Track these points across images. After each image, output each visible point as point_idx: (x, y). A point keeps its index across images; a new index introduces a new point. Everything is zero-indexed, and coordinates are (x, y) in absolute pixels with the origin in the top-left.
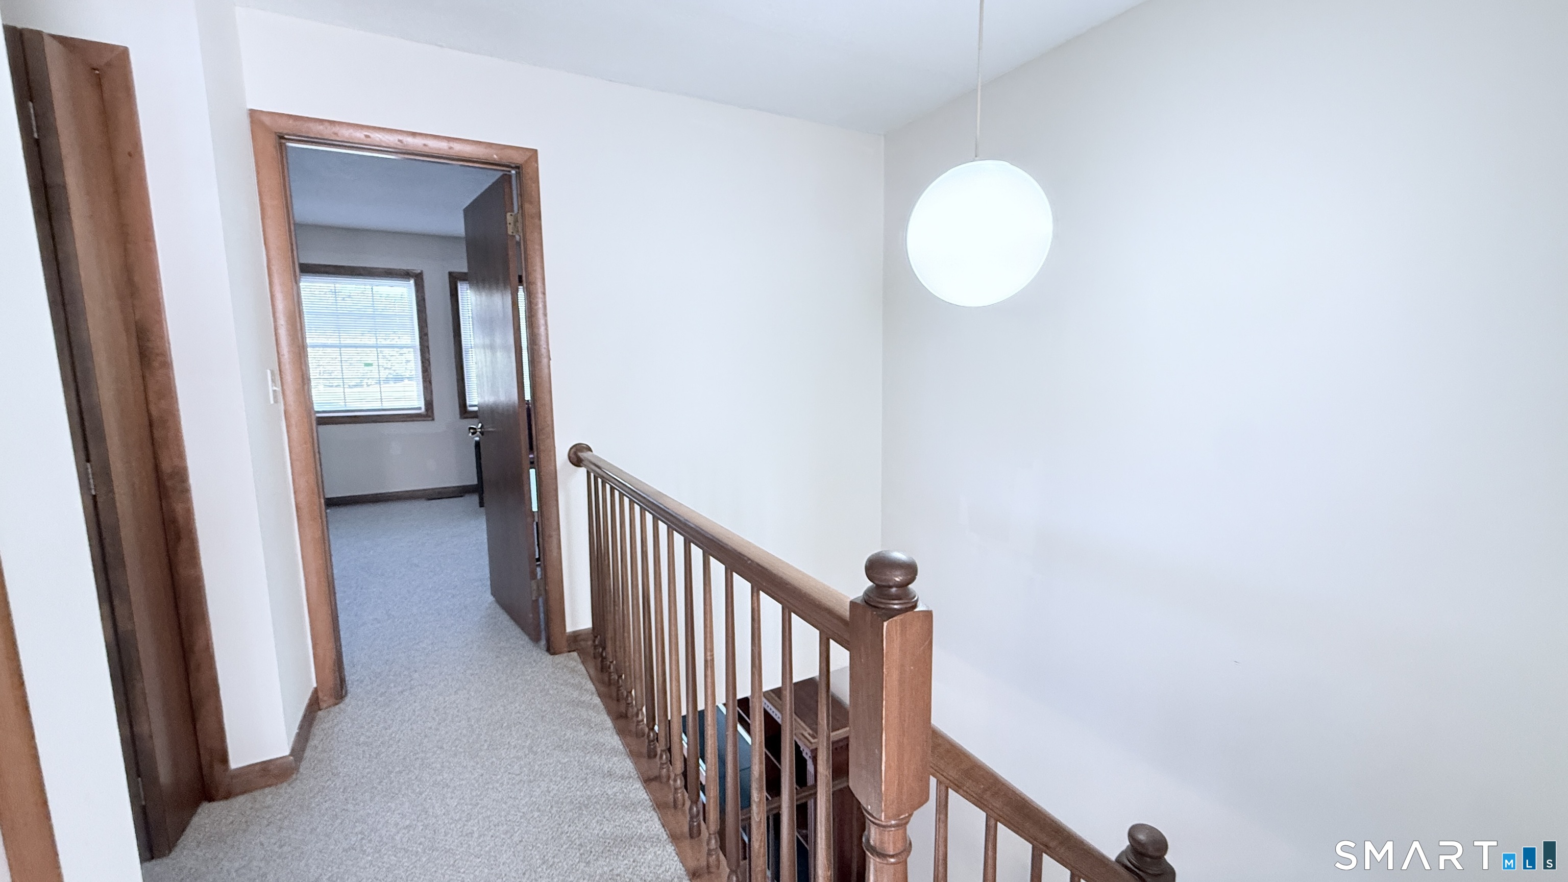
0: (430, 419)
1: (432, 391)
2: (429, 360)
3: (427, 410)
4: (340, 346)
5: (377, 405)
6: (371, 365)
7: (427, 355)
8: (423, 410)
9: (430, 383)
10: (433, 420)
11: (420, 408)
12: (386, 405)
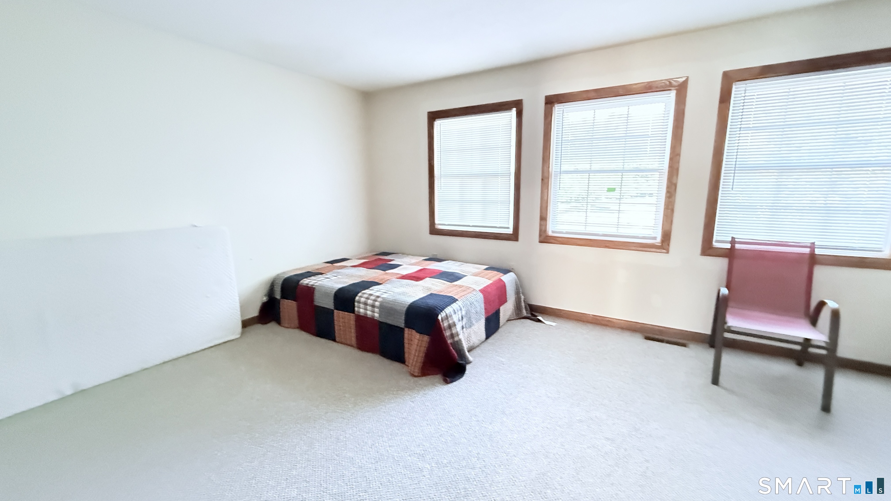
0: (664, 251)
1: (672, 221)
2: (675, 185)
3: (663, 241)
4: (590, 172)
5: (612, 231)
6: (613, 190)
7: (675, 177)
8: (659, 240)
9: (672, 211)
10: (668, 253)
11: (655, 238)
12: (623, 231)
